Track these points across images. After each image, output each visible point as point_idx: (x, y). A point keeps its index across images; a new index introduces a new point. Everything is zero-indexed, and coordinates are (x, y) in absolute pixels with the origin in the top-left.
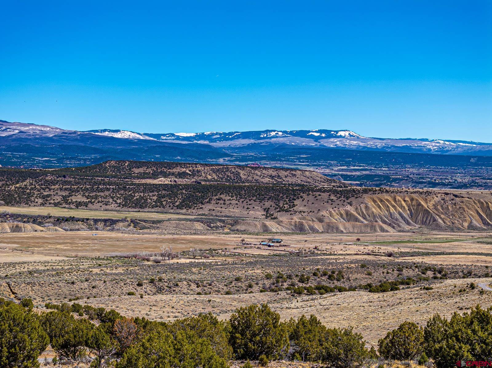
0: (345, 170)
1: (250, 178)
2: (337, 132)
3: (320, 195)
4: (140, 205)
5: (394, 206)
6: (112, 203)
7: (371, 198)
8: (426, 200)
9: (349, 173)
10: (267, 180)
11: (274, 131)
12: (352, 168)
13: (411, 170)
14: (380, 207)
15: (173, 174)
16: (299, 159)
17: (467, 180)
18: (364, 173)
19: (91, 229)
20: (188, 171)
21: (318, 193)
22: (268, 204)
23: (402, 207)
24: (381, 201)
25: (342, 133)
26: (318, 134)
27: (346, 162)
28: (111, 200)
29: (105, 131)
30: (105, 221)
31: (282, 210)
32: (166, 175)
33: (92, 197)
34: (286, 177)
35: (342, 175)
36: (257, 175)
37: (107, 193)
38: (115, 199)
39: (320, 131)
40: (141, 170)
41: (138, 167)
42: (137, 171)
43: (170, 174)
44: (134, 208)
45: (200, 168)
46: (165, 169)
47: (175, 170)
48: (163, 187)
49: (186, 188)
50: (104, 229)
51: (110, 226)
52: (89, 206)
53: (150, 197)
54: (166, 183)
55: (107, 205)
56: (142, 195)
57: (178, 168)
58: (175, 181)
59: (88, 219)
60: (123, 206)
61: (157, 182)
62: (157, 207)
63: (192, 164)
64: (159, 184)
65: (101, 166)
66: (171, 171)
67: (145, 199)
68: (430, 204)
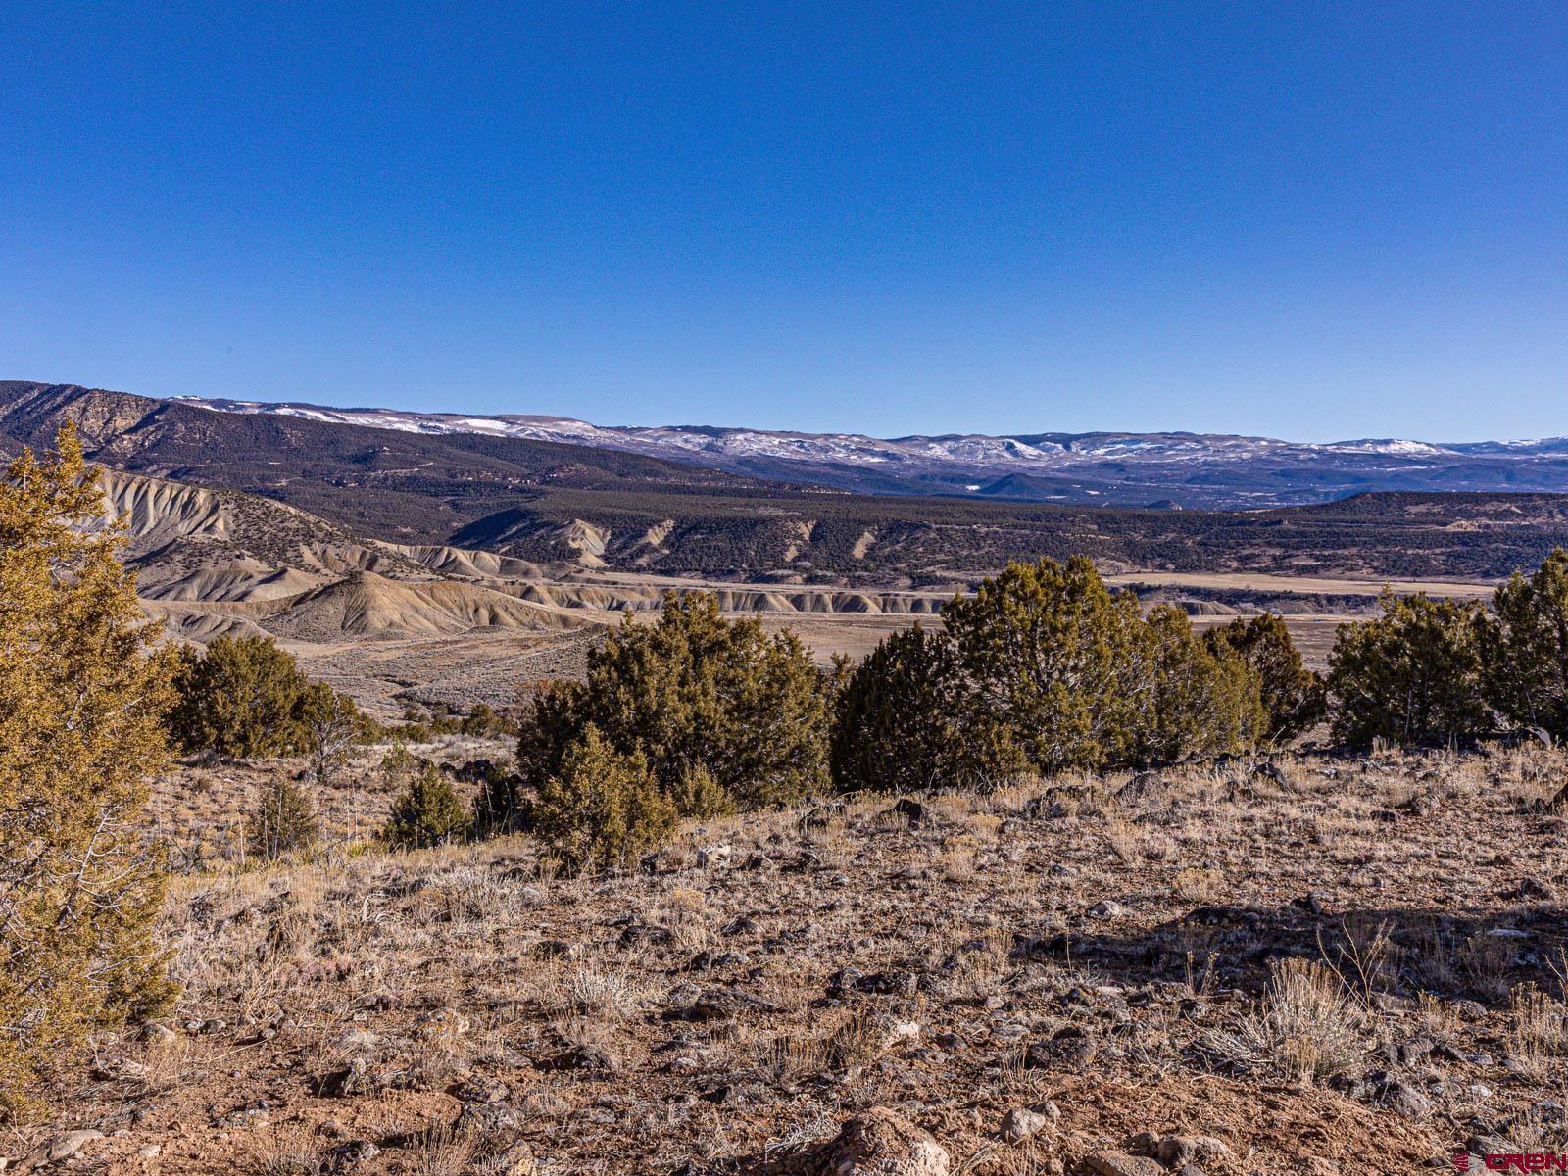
4: (1416, 570)
6: (1363, 567)
15: (1485, 514)
19: (1320, 612)
20: (1513, 508)
28: (1361, 562)
29: (1364, 442)
30: (1347, 598)
32: (1469, 517)
33: (1326, 558)
37: (1355, 550)
38: (1368, 560)
40: (1422, 508)
41: (1417, 504)
42: (1414, 509)
43: (1478, 514)
44: (1403, 575)
45: (1539, 502)
46: (1469, 506)
47: (1489, 507)
48: (1462, 538)
49: (1506, 537)
50: (1344, 612)
51: (1356, 606)
52: (1321, 572)
53: (1436, 555)
54: (1469, 530)
55: (1353, 570)
56: (1421, 552)
57: (1495, 503)
58: (1487, 526)
59: (1315, 595)
60: (1383, 572)
61: (1450, 529)
62: (1448, 573)
63: (1523, 495)
64: (1454, 533)
65: (1346, 502)
66: (1481, 509)
67: (1425, 560)
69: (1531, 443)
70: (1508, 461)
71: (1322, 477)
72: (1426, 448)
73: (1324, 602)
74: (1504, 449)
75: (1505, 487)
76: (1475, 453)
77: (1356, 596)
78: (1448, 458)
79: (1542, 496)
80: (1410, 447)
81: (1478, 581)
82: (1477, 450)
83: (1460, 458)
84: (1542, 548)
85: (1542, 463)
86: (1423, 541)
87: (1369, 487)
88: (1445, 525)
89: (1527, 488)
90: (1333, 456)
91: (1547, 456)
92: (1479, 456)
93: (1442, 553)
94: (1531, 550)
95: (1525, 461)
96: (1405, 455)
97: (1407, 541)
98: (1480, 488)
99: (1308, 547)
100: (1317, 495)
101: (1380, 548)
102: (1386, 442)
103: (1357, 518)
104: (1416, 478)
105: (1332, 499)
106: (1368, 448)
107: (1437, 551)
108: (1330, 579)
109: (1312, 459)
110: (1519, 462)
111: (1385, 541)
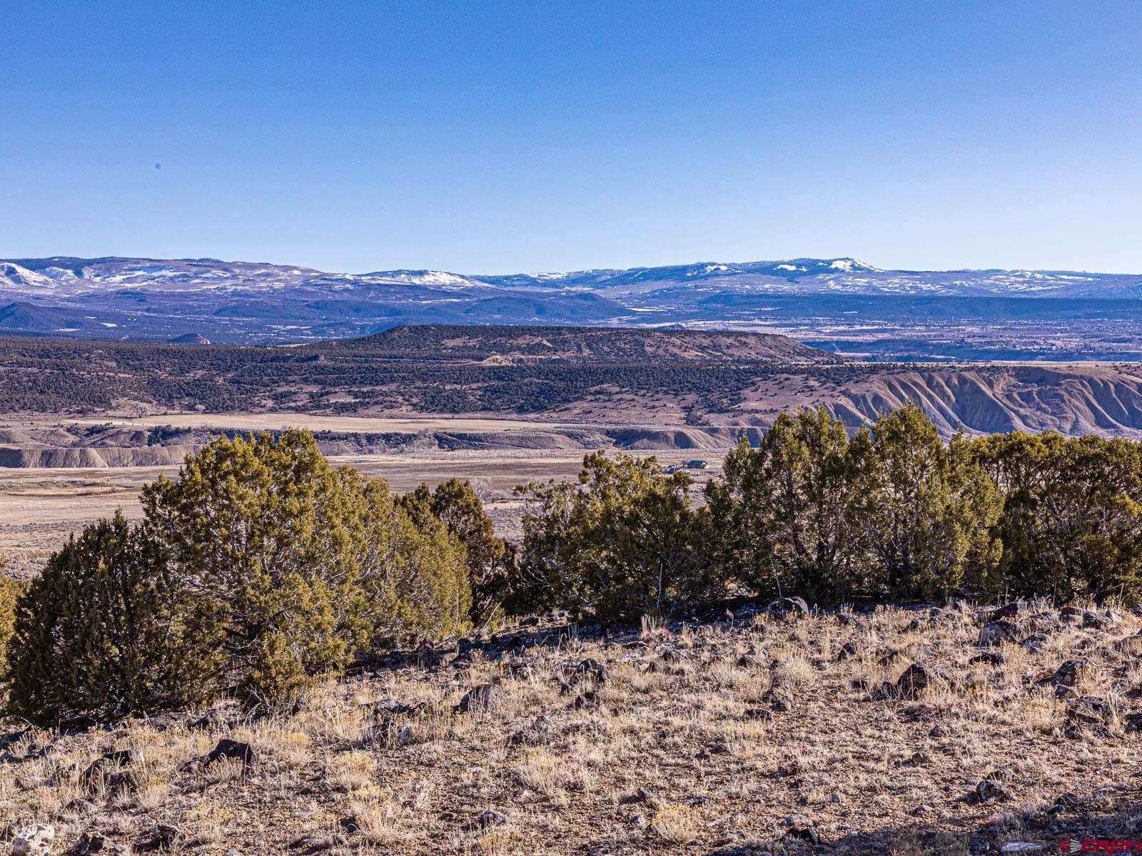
0: (845, 331)
1: (661, 352)
2: (830, 262)
3: (787, 379)
4: (454, 406)
5: (929, 397)
6: (402, 404)
7: (885, 381)
8: (991, 385)
9: (851, 339)
10: (691, 354)
11: (713, 264)
12: (858, 327)
13: (969, 329)
14: (902, 398)
15: (519, 348)
16: (759, 315)
17: (1074, 343)
18: (881, 336)
19: (360, 452)
20: (545, 342)
21: (785, 376)
22: (691, 398)
23: (943, 395)
24: (904, 386)
25: (839, 265)
26: (793, 268)
27: (847, 317)
28: (400, 399)
29: (399, 272)
30: (387, 437)
31: (713, 408)
32: (504, 351)
33: (364, 395)
34: (728, 347)
35: (837, 342)
36: (674, 346)
37: (393, 386)
38: (407, 397)
39: (799, 263)
40: (458, 342)
41: (453, 338)
42: (450, 343)
43: (512, 349)
44: (442, 411)
45: (568, 336)
46: (503, 340)
47: (521, 341)
48: (498, 373)
49: (539, 372)
50: (384, 452)
51: (396, 446)
52: (360, 410)
53: (473, 390)
54: (503, 364)
55: (392, 407)
56: (458, 387)
57: (528, 337)
58: (521, 361)
59: (355, 435)
60: (422, 409)
61: (486, 363)
62: (485, 409)
63: (553, 329)
64: (491, 368)
65: (383, 336)
66: (515, 343)
67: (462, 395)
68: (998, 390)
69: (559, 276)
70: (538, 295)
71: (358, 309)
72: (460, 280)
73: (364, 442)
74: (533, 282)
75: (536, 320)
76: (507, 286)
77: (396, 434)
78: (481, 291)
79: (571, 329)
80: (445, 279)
81: (514, 416)
82: (508, 282)
83: (492, 291)
84: (572, 381)
85: (569, 296)
86: (461, 376)
87: (405, 320)
88: (481, 359)
89: (556, 322)
90: (369, 287)
91: (573, 289)
92: (511, 289)
93: (479, 389)
94: (562, 384)
95: (554, 294)
96: (439, 287)
97: (444, 377)
98: (513, 321)
99: (346, 383)
100: (353, 328)
101: (418, 384)
102: (421, 273)
103: (395, 352)
104: (449, 311)
105: (368, 333)
106: (403, 279)
107: (474, 386)
108: (369, 417)
109: (347, 290)
110: (548, 295)
111: (423, 377)
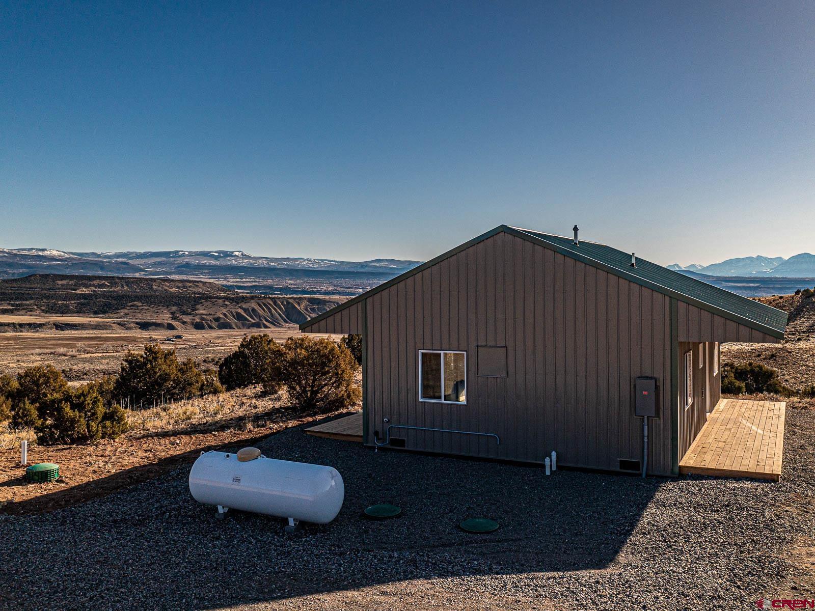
0: (239, 281)
1: (160, 288)
2: (233, 252)
3: (216, 301)
4: (64, 311)
5: (275, 309)
6: (36, 310)
7: (257, 303)
8: (299, 305)
9: (242, 284)
10: (174, 290)
11: (182, 251)
12: (244, 280)
13: (290, 282)
14: (264, 310)
15: (94, 285)
16: (202, 274)
17: (331, 288)
18: (254, 284)
19: (16, 332)
20: (106, 283)
21: (215, 300)
22: (174, 308)
23: (280, 309)
24: (265, 305)
25: (237, 253)
26: (217, 254)
27: (240, 276)
28: (35, 307)
29: (32, 249)
30: (30, 325)
31: (184, 313)
32: (87, 287)
33: (17, 305)
34: (190, 287)
35: (236, 286)
36: (166, 286)
37: (32, 302)
38: (39, 306)
39: (219, 252)
40: (64, 282)
41: (62, 280)
42: (60, 282)
43: (91, 285)
44: (56, 313)
45: (117, 281)
46: (86, 282)
47: (96, 282)
48: (84, 296)
49: (104, 295)
50: (28, 331)
51: (35, 328)
52: (15, 312)
53: (72, 304)
54: (86, 292)
55: (31, 311)
56: (65, 302)
57: (98, 281)
58: (95, 291)
59: (13, 324)
60: (46, 312)
61: (78, 292)
62: (78, 312)
63: (111, 277)
64: (80, 294)
65: (27, 279)
66: (92, 283)
67: (67, 306)
68: (302, 306)
69: (111, 254)
70: (101, 261)
71: (10, 265)
72: (63, 254)
73: (18, 327)
74: (99, 256)
75: (100, 273)
76: (86, 257)
77: (34, 323)
78: (74, 259)
79: (118, 278)
80: (55, 253)
81: (92, 315)
82: (87, 256)
83: (79, 259)
84: (120, 301)
85: (116, 263)
86: (66, 297)
87: (35, 271)
88: (76, 290)
89: (110, 274)
90: (16, 255)
91: (118, 260)
92: (88, 258)
93: (75, 303)
94: (115, 302)
95: (109, 262)
96: (53, 256)
97: (59, 298)
98: (90, 273)
99: (8, 300)
100: (8, 274)
101: (45, 301)
102: (43, 250)
103: (32, 286)
104: (56, 267)
105: (16, 277)
106: (34, 252)
107: (73, 302)
108: (20, 315)
109: (5, 256)
110: (106, 262)
111: (47, 297)
